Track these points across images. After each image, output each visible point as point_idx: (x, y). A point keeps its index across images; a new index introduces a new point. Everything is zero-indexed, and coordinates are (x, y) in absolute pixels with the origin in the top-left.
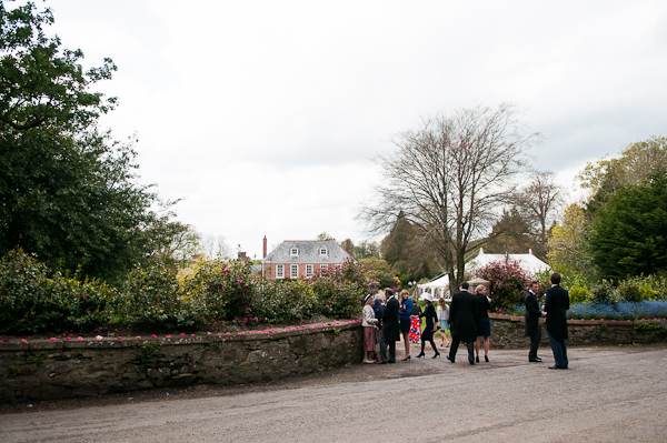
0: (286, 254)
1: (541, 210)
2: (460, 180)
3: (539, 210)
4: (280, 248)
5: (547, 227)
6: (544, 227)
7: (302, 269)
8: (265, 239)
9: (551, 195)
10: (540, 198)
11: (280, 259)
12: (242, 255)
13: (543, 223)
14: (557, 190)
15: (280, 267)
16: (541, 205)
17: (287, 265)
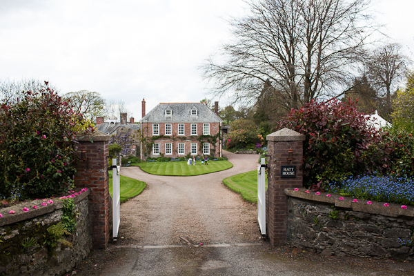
0: (161, 115)
1: (387, 77)
2: (309, 38)
3: (384, 77)
4: (156, 110)
5: (392, 93)
6: (389, 92)
7: (175, 128)
8: (144, 103)
9: (397, 63)
10: (386, 65)
11: (156, 119)
12: (124, 116)
13: (388, 89)
14: (402, 60)
15: (156, 125)
16: (387, 73)
17: (162, 124)
